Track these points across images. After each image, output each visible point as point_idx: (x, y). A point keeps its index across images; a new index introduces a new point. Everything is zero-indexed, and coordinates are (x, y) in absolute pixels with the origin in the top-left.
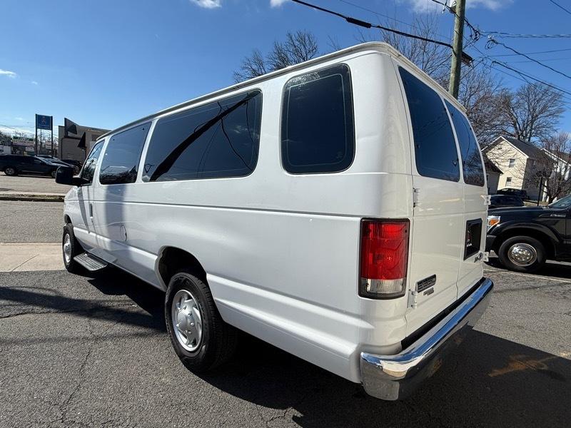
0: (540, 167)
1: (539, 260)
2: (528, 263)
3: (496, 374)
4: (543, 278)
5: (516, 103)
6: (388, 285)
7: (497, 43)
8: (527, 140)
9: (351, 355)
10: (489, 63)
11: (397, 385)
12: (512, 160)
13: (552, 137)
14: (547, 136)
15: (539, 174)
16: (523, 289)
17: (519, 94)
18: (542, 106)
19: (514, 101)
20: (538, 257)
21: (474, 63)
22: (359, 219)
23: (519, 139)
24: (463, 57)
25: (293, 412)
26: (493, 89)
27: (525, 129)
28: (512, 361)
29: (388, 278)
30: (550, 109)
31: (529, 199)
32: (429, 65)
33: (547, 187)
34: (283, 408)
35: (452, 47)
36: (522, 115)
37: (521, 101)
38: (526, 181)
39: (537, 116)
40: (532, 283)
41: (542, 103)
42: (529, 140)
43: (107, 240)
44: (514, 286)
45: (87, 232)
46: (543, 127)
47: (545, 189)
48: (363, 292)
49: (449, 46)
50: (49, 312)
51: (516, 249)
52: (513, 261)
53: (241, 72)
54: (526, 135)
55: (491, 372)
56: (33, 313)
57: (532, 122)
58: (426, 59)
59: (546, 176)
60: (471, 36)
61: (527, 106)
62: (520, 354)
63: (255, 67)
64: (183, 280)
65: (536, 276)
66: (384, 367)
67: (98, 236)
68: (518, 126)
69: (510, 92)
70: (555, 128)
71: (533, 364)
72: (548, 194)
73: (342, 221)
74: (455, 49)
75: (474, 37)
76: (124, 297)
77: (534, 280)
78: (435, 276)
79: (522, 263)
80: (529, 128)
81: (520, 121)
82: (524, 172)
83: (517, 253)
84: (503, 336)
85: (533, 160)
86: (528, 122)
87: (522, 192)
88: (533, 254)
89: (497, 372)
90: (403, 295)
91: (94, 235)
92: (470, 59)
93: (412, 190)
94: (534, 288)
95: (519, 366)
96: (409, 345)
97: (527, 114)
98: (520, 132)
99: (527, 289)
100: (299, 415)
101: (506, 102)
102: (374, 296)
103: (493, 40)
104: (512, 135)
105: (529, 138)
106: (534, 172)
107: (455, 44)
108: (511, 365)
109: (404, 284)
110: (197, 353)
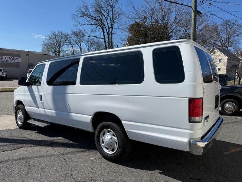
0: (234, 63)
1: (237, 110)
2: (232, 111)
3: (226, 154)
4: (239, 117)
5: (221, 30)
6: (197, 119)
7: (212, 5)
8: (227, 48)
9: (187, 142)
10: (209, 15)
11: (202, 149)
12: (220, 60)
13: (238, 47)
14: (236, 46)
15: (233, 66)
16: (231, 123)
17: (222, 25)
18: (233, 31)
19: (219, 29)
20: (236, 108)
21: (203, 15)
22: (188, 98)
23: (223, 48)
24: (197, 12)
25: (157, 171)
26: (209, 23)
27: (226, 43)
28: (231, 149)
29: (198, 116)
30: (237, 32)
31: (229, 79)
32: (179, 12)
33: (238, 73)
34: (154, 170)
35: (192, 8)
36: (223, 36)
37: (223, 29)
38: (228, 70)
39: (231, 36)
40: (235, 120)
41: (233, 30)
42: (228, 49)
43: (53, 111)
44: (228, 122)
45: (37, 108)
46: (234, 42)
47: (237, 74)
48: (190, 121)
49: (191, 7)
50: (31, 146)
51: (227, 105)
52: (226, 111)
53: (76, 14)
54: (226, 46)
55: (224, 153)
56: (24, 147)
57: (229, 39)
58: (177, 9)
59: (237, 67)
60: (200, 2)
61: (226, 31)
62: (234, 146)
63: (84, 10)
64: (107, 125)
65: (236, 117)
66: (198, 144)
67: (46, 110)
68: (222, 41)
69: (218, 24)
70: (240, 42)
71: (238, 149)
72: (238, 76)
73: (182, 99)
74: (193, 9)
75: (201, 2)
76: (60, 138)
77: (235, 118)
78: (208, 116)
79: (230, 111)
80: (227, 42)
81: (223, 38)
82: (226, 66)
83: (227, 107)
84: (226, 141)
85: (230, 59)
86: (227, 39)
87: (226, 76)
88: (234, 107)
89: (226, 153)
90: (202, 122)
91: (43, 109)
92: (200, 13)
93: (203, 88)
94: (236, 122)
95: (234, 150)
96: (204, 138)
97: (226, 35)
98: (223, 45)
99: (233, 122)
100: (160, 172)
101: (216, 29)
102: (193, 122)
103: (210, 4)
104: (219, 46)
105: (228, 48)
106: (231, 65)
107: (193, 6)
108: (231, 150)
109: (202, 118)
110: (115, 154)
